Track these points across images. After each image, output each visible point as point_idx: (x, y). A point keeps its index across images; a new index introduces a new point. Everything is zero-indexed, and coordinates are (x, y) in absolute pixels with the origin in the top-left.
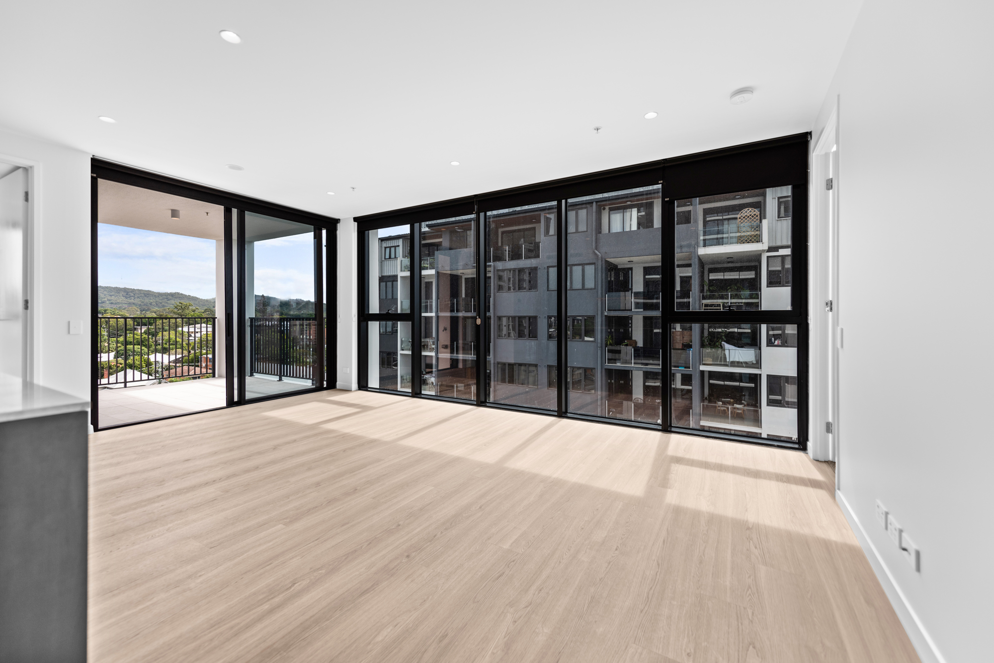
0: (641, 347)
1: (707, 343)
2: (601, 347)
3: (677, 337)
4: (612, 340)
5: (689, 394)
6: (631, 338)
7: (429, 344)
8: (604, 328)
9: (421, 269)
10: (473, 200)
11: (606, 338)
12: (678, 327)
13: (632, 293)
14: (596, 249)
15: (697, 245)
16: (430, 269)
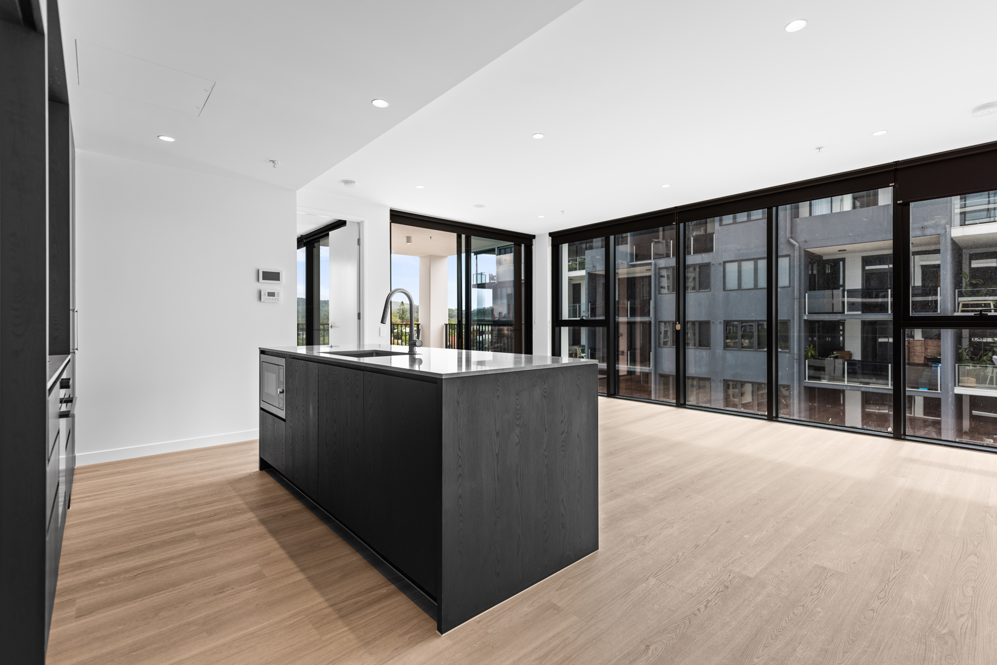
0: (859, 361)
1: (968, 357)
2: (799, 359)
3: (915, 348)
4: (815, 351)
5: (937, 425)
6: (842, 349)
7: (578, 352)
8: (803, 334)
10: (673, 212)
11: (805, 348)
12: (918, 334)
13: (844, 291)
14: (792, 238)
15: (950, 223)
16: (579, 270)
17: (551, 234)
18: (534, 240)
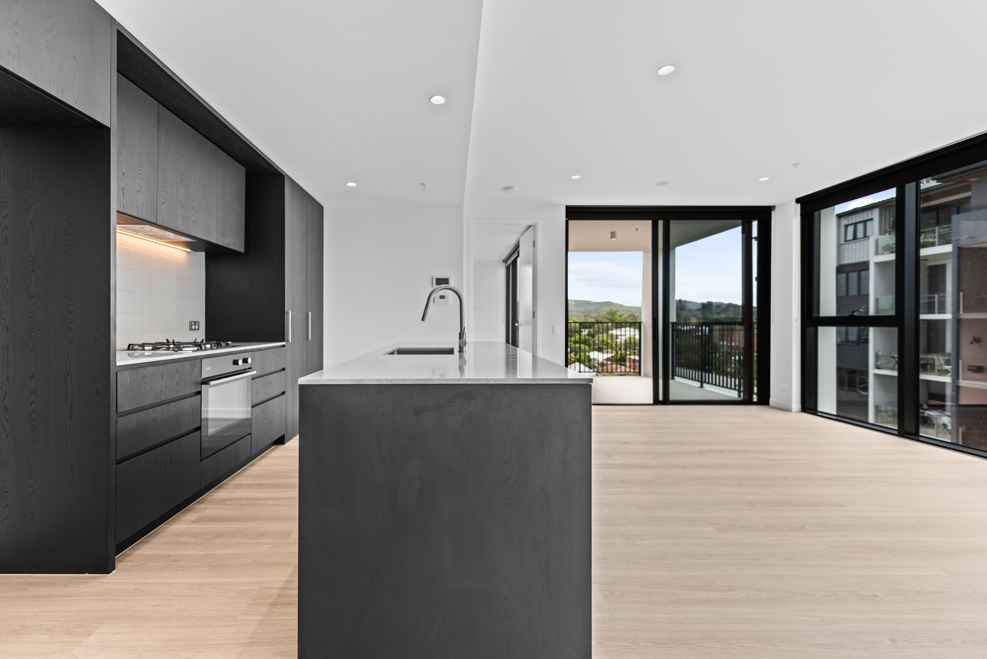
9: (918, 246)
16: (939, 245)
17: (798, 201)
18: (773, 213)
